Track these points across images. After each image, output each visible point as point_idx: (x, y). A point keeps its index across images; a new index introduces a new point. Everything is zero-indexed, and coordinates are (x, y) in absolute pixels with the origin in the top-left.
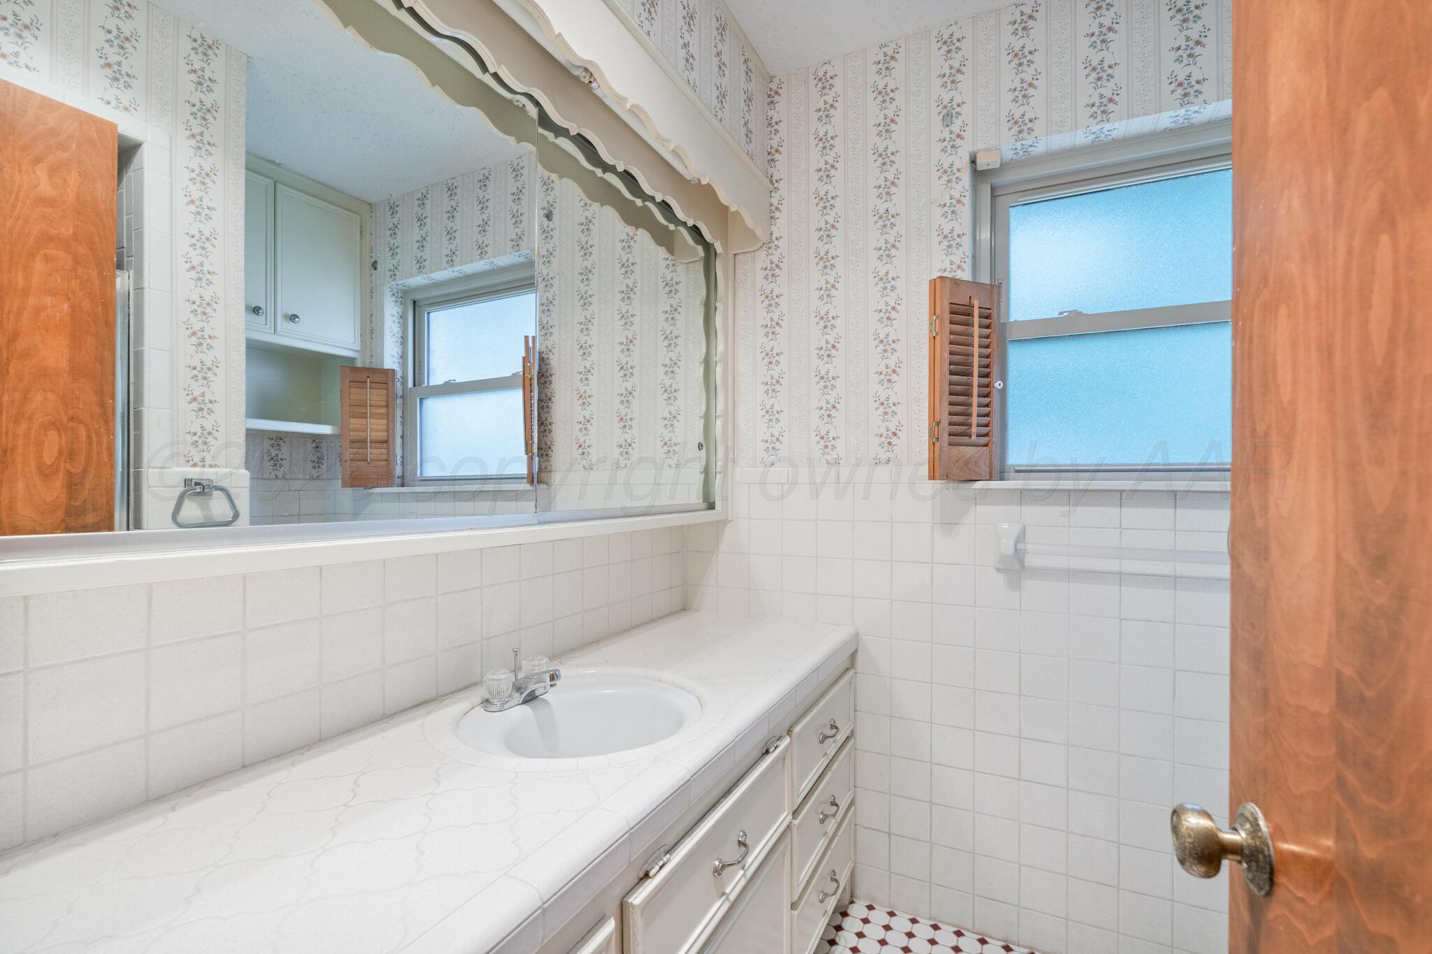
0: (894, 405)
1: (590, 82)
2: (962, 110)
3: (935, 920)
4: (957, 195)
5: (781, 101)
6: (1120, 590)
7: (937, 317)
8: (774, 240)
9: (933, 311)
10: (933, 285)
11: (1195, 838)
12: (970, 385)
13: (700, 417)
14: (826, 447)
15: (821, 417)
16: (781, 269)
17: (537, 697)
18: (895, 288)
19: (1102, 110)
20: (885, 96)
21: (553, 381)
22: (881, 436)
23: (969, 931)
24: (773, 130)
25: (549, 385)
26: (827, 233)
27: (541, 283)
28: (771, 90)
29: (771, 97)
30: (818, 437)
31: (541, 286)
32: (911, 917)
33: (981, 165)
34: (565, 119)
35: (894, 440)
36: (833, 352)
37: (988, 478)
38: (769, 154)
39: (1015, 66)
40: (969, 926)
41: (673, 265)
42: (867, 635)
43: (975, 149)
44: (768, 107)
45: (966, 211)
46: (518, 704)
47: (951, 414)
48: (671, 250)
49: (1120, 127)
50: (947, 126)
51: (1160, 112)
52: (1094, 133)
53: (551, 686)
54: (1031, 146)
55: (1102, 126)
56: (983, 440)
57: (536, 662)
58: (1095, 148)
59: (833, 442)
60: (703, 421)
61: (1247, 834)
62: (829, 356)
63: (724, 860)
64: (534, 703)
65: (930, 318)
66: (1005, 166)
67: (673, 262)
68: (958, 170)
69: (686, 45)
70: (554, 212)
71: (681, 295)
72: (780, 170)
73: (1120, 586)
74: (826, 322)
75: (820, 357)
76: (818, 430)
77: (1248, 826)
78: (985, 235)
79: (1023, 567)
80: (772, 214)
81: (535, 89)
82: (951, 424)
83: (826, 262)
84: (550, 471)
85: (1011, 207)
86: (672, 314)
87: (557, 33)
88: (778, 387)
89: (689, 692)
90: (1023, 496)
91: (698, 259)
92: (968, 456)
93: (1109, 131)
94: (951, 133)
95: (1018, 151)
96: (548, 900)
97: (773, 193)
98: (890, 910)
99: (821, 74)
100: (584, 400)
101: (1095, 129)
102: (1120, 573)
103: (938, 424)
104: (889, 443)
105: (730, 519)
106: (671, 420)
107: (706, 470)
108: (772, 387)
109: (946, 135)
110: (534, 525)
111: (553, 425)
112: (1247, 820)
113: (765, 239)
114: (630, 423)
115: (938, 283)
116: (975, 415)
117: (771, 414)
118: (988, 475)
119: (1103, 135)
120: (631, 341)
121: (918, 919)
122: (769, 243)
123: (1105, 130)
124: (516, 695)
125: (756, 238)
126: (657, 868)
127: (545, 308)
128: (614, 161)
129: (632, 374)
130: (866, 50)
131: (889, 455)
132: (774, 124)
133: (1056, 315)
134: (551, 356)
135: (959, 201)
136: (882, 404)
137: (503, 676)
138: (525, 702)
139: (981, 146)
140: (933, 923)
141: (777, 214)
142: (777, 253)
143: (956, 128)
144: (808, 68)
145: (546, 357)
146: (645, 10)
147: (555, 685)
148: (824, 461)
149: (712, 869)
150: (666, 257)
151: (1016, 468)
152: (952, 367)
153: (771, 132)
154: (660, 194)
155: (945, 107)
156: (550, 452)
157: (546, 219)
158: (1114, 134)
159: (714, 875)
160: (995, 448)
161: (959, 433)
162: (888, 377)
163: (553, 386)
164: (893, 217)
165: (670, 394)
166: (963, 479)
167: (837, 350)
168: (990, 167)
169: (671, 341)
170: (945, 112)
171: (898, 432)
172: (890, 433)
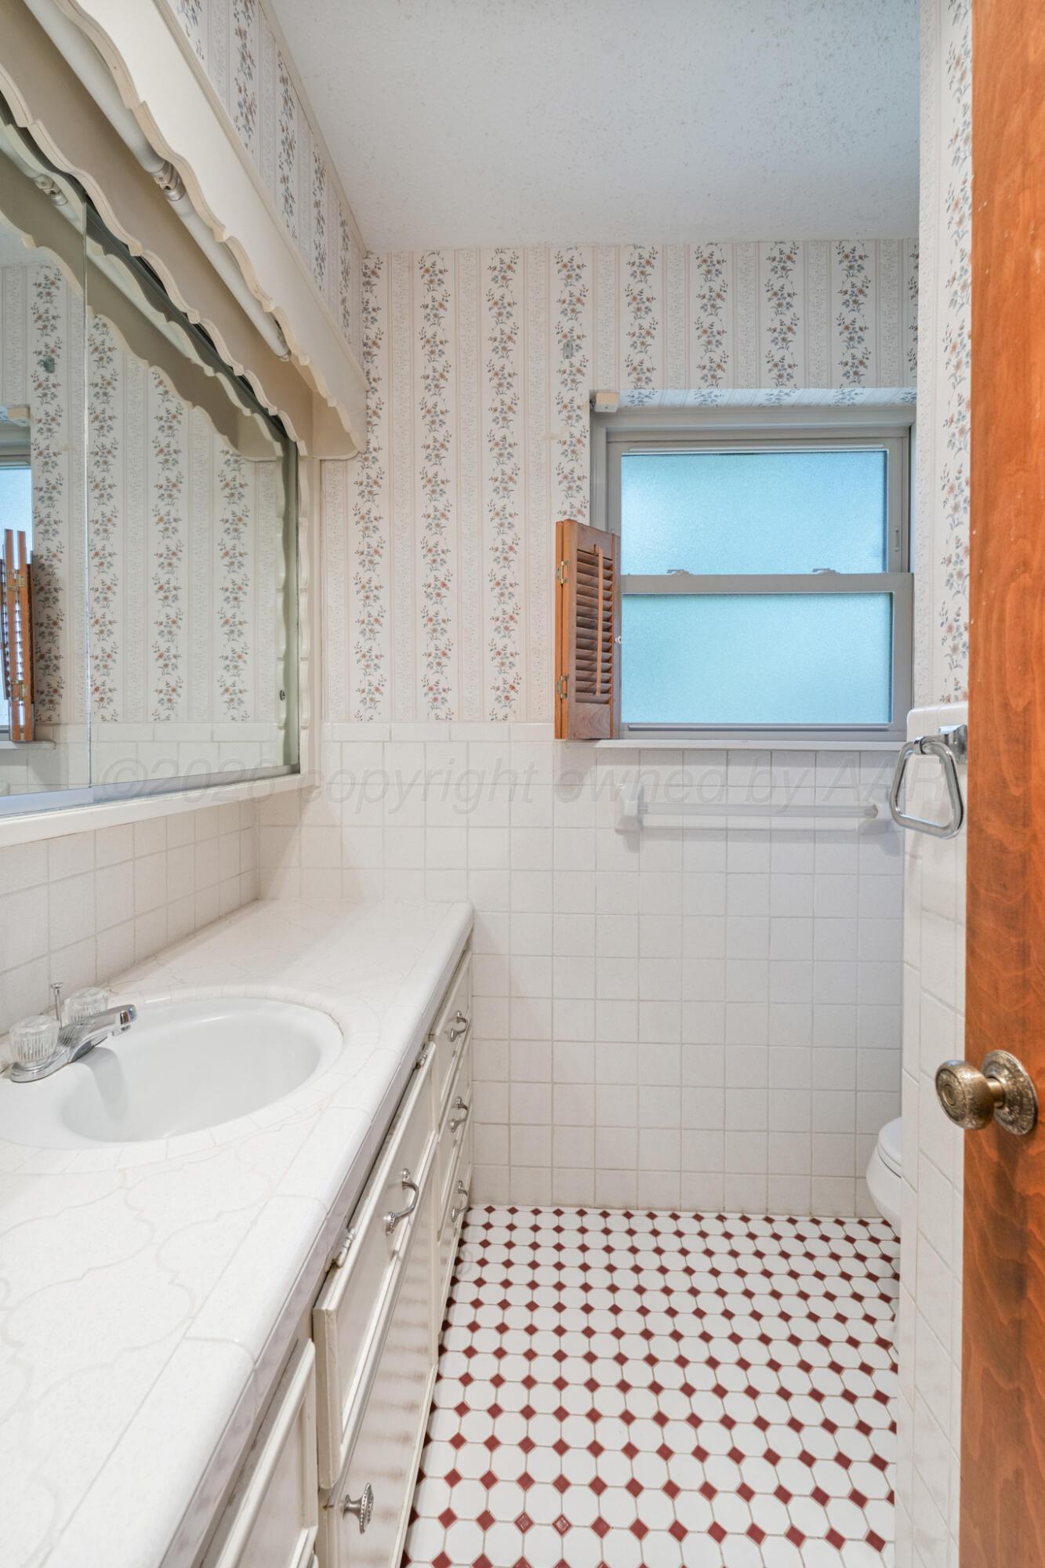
0: (512, 655)
1: (168, 188)
2: (582, 343)
3: (557, 1205)
4: (577, 434)
5: (380, 284)
6: (727, 845)
7: (566, 563)
8: (371, 450)
9: (561, 555)
10: (561, 528)
11: (974, 1094)
12: (595, 639)
13: (279, 659)
14: (435, 699)
15: (429, 665)
16: (380, 486)
17: (93, 1046)
18: (513, 526)
19: (712, 374)
20: (502, 308)
21: (59, 598)
22: (498, 689)
23: (590, 1207)
24: (369, 318)
25: (54, 603)
26: (436, 451)
27: (36, 457)
28: (366, 267)
29: (368, 277)
30: (426, 688)
31: (36, 461)
32: (533, 1208)
33: (600, 408)
34: (126, 230)
35: (512, 694)
36: (443, 591)
37: (609, 737)
38: (365, 345)
39: (633, 310)
40: (591, 1202)
41: (236, 461)
42: (483, 911)
43: (596, 389)
44: (363, 289)
45: (585, 452)
46: (68, 1063)
47: (578, 668)
48: (234, 441)
49: (726, 395)
50: (567, 357)
51: (760, 387)
52: (703, 396)
53: (123, 1029)
54: (647, 396)
55: (711, 390)
56: (606, 697)
57: (89, 999)
58: (702, 410)
59: (443, 695)
60: (281, 665)
61: (1007, 1081)
62: (438, 595)
63: (395, 1212)
64: (91, 1057)
65: (558, 563)
66: (621, 412)
67: (236, 458)
68: (579, 408)
69: (285, 180)
70: (57, 360)
71: (248, 500)
72: (379, 365)
73: (727, 841)
74: (435, 555)
75: (428, 596)
76: (425, 679)
77: (1006, 1072)
78: (601, 480)
79: (642, 828)
80: (369, 419)
81: (85, 173)
82: (578, 679)
83: (435, 485)
84: (58, 724)
85: (623, 456)
86: (234, 525)
87: (141, 100)
88: (377, 627)
89: (313, 1008)
90: (639, 756)
91: (274, 458)
92: (592, 713)
93: (716, 396)
94: (571, 365)
95: (634, 399)
96: (259, 1357)
97: (370, 393)
98: (510, 1207)
99: (428, 265)
100: (102, 627)
101: (705, 391)
102: (727, 829)
103: (566, 678)
104: (507, 698)
105: (317, 785)
106: (235, 660)
107: (287, 726)
108: (370, 626)
109: (566, 366)
110: (89, 804)
111: (61, 660)
112: (1005, 1066)
113: (361, 447)
114: (174, 661)
115: (567, 525)
116: (599, 670)
117: (369, 660)
118: (609, 733)
119: (710, 400)
120: (174, 554)
121: (540, 1208)
122: (366, 453)
123: (713, 395)
124: (63, 1049)
125: (351, 446)
126: (345, 1250)
127: (44, 494)
128: (188, 307)
129: (176, 597)
130: (480, 250)
131: (506, 710)
132: (370, 310)
133: (665, 573)
134: (55, 562)
135: (579, 441)
136: (499, 654)
137: (44, 1027)
138: (78, 1058)
139: (601, 386)
140: (555, 1209)
141: (374, 420)
142: (375, 467)
143: (576, 360)
144: (413, 252)
145: (47, 563)
146: (242, 114)
147: (128, 1027)
148: (433, 716)
149: (385, 1227)
150: (226, 448)
151: (631, 726)
152: (579, 618)
153: (367, 318)
154: (241, 366)
155: (565, 336)
156: (56, 697)
157: (43, 368)
158: (720, 401)
159: (387, 1235)
160: (615, 704)
161: (585, 690)
162: (505, 624)
163: (60, 605)
164: (510, 446)
165: (233, 627)
166: (585, 737)
167: (448, 589)
168: (607, 411)
169: (234, 559)
170: (565, 341)
171: (516, 685)
172: (507, 686)
